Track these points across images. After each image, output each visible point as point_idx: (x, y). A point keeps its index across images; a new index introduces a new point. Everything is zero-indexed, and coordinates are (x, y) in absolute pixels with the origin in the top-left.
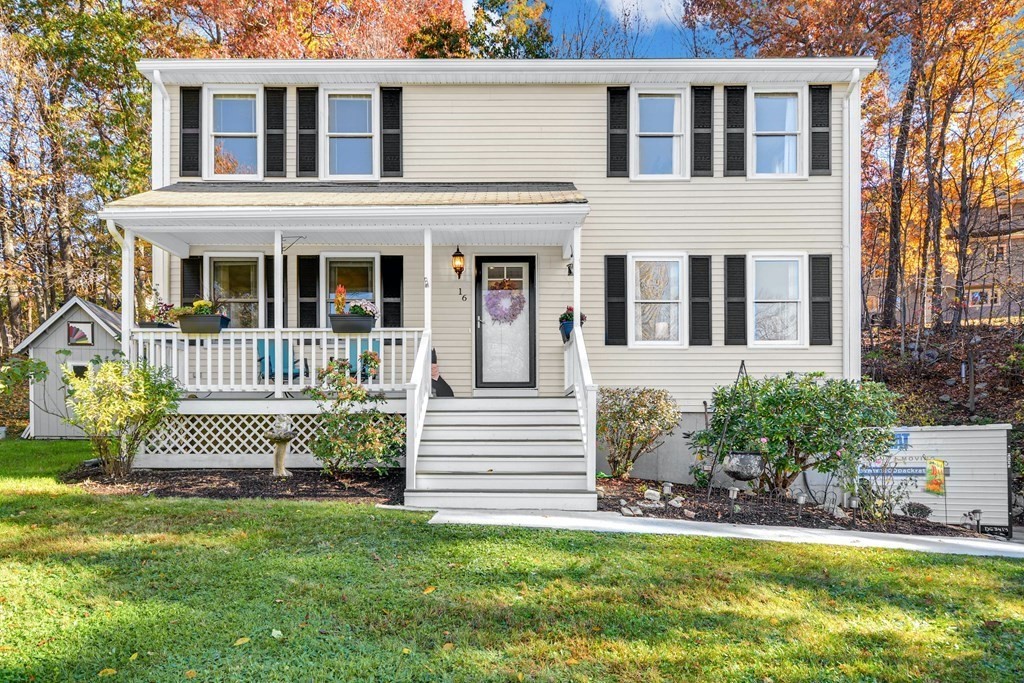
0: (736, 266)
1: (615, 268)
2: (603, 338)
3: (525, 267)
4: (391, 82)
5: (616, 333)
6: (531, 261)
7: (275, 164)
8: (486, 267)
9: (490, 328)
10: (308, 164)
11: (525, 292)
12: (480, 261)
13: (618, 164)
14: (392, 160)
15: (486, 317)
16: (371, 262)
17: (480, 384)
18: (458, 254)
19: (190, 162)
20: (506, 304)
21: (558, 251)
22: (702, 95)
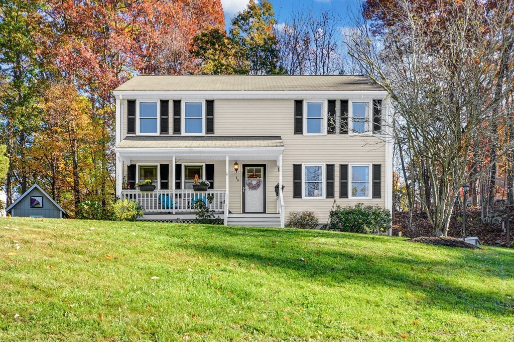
0: (344, 168)
1: (297, 169)
2: (292, 195)
3: (262, 168)
4: (210, 98)
5: (297, 194)
6: (264, 166)
7: (164, 129)
8: (247, 168)
9: (249, 192)
10: (177, 129)
11: (262, 179)
12: (244, 166)
13: (298, 129)
14: (210, 128)
15: (247, 187)
16: (202, 167)
17: (244, 212)
18: (236, 164)
19: (131, 128)
20: (254, 182)
21: (274, 163)
22: (332, 103)
